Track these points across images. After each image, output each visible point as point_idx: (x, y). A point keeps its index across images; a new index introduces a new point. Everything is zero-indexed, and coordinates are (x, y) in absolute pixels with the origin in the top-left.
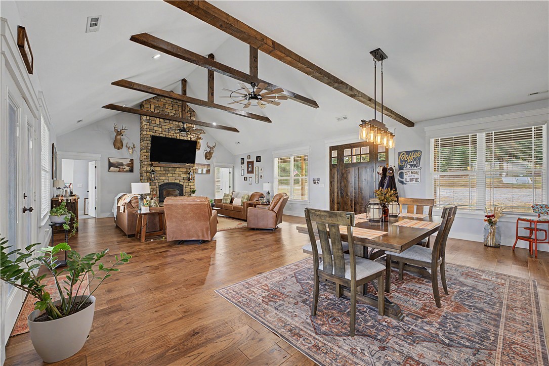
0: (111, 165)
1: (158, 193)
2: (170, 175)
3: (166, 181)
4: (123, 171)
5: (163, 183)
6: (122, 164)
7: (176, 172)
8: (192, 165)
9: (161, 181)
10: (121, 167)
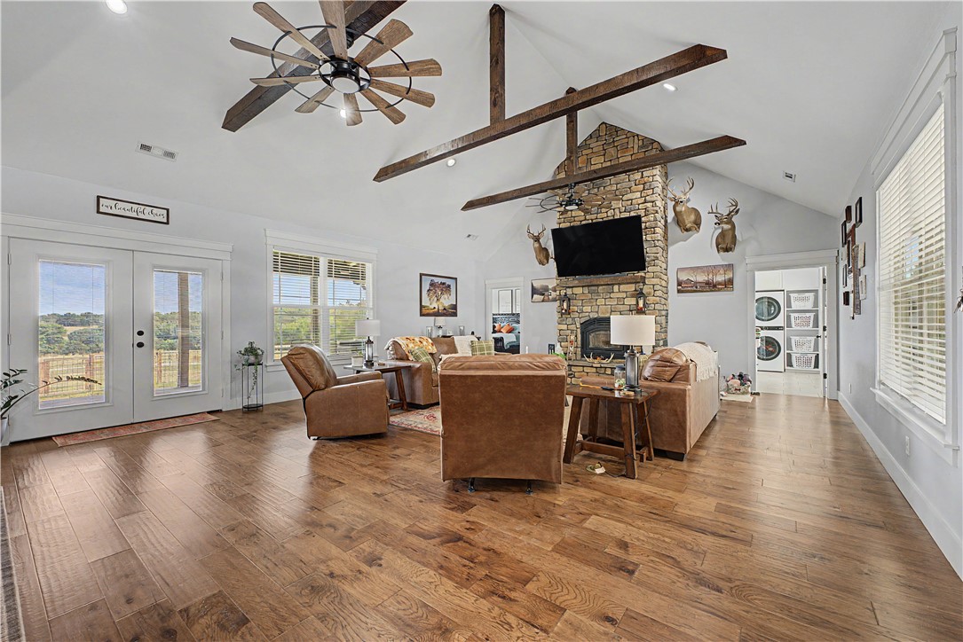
0: (534, 291)
1: (579, 339)
2: (601, 301)
3: (594, 315)
4: (549, 301)
5: (587, 318)
6: (546, 289)
7: (612, 295)
8: (642, 274)
9: (584, 314)
10: (546, 294)
